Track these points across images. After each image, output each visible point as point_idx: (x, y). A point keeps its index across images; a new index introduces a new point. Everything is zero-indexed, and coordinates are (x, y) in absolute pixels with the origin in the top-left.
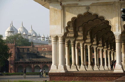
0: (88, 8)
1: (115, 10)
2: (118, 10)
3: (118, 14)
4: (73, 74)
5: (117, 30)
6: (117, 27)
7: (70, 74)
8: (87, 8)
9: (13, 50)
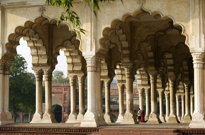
0: (42, 9)
1: (86, 11)
2: (90, 13)
3: (90, 20)
4: (13, 129)
5: (89, 47)
6: (89, 42)
7: (8, 129)
8: (40, 10)
9: (67, 92)
